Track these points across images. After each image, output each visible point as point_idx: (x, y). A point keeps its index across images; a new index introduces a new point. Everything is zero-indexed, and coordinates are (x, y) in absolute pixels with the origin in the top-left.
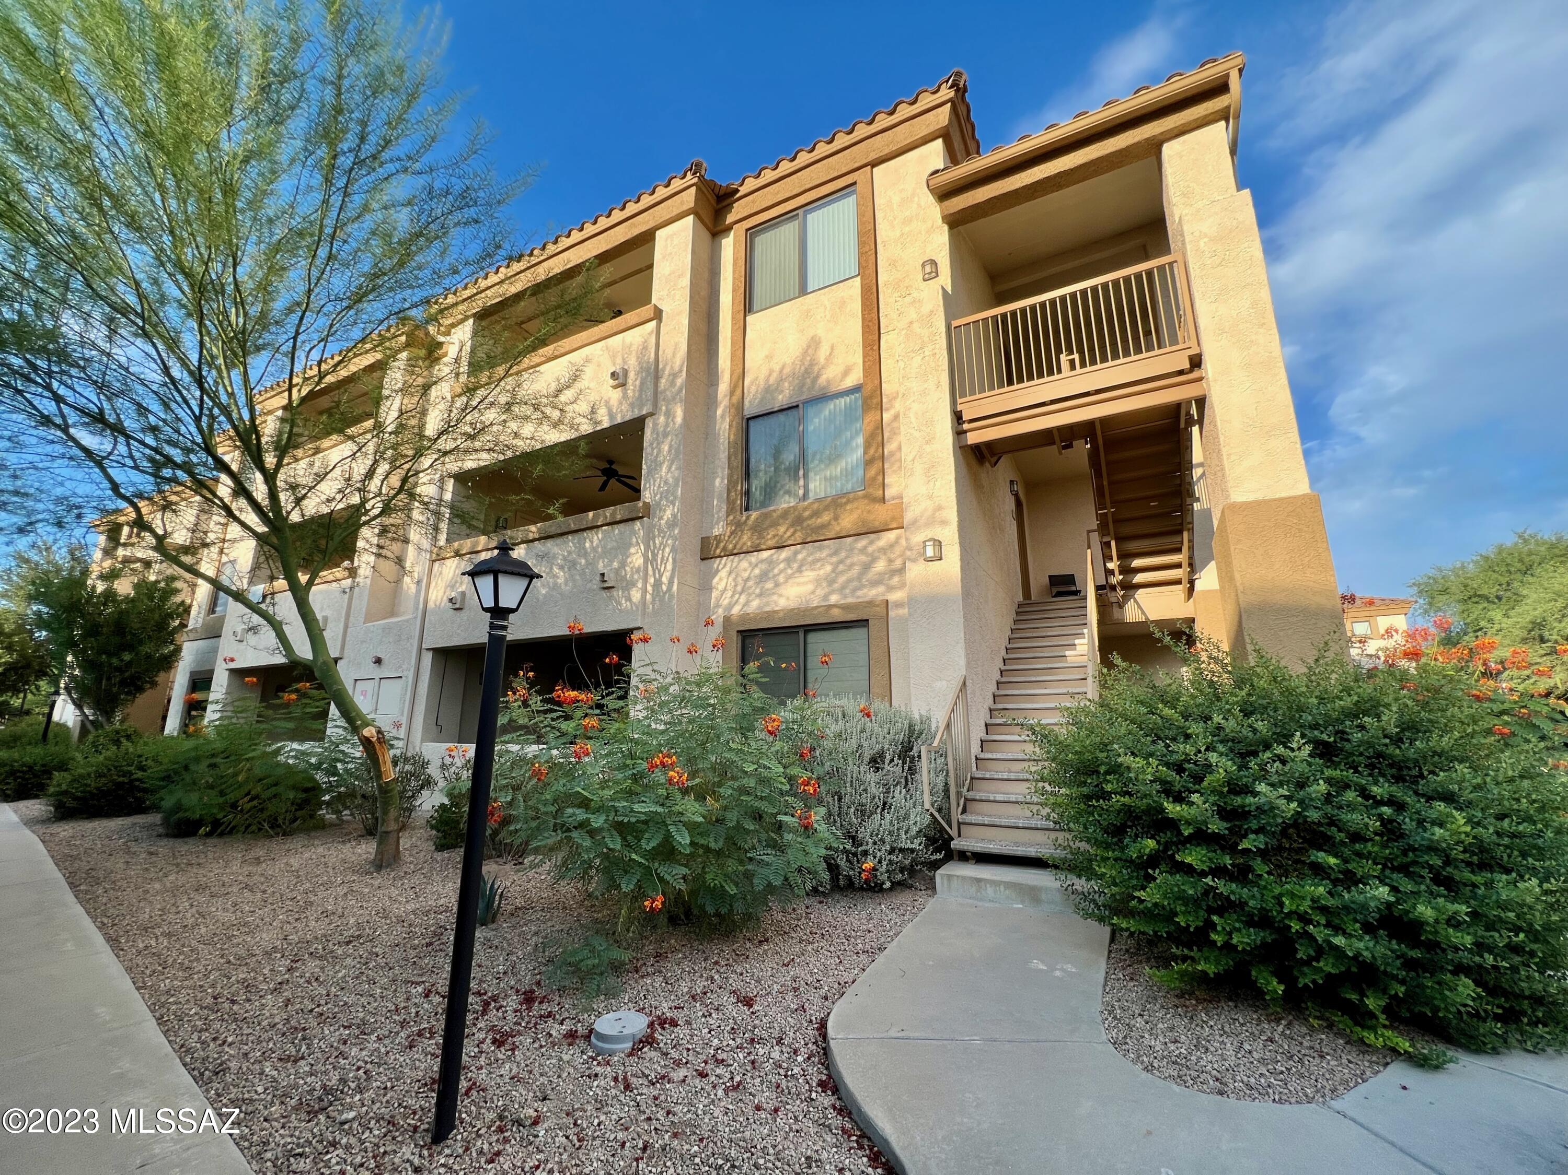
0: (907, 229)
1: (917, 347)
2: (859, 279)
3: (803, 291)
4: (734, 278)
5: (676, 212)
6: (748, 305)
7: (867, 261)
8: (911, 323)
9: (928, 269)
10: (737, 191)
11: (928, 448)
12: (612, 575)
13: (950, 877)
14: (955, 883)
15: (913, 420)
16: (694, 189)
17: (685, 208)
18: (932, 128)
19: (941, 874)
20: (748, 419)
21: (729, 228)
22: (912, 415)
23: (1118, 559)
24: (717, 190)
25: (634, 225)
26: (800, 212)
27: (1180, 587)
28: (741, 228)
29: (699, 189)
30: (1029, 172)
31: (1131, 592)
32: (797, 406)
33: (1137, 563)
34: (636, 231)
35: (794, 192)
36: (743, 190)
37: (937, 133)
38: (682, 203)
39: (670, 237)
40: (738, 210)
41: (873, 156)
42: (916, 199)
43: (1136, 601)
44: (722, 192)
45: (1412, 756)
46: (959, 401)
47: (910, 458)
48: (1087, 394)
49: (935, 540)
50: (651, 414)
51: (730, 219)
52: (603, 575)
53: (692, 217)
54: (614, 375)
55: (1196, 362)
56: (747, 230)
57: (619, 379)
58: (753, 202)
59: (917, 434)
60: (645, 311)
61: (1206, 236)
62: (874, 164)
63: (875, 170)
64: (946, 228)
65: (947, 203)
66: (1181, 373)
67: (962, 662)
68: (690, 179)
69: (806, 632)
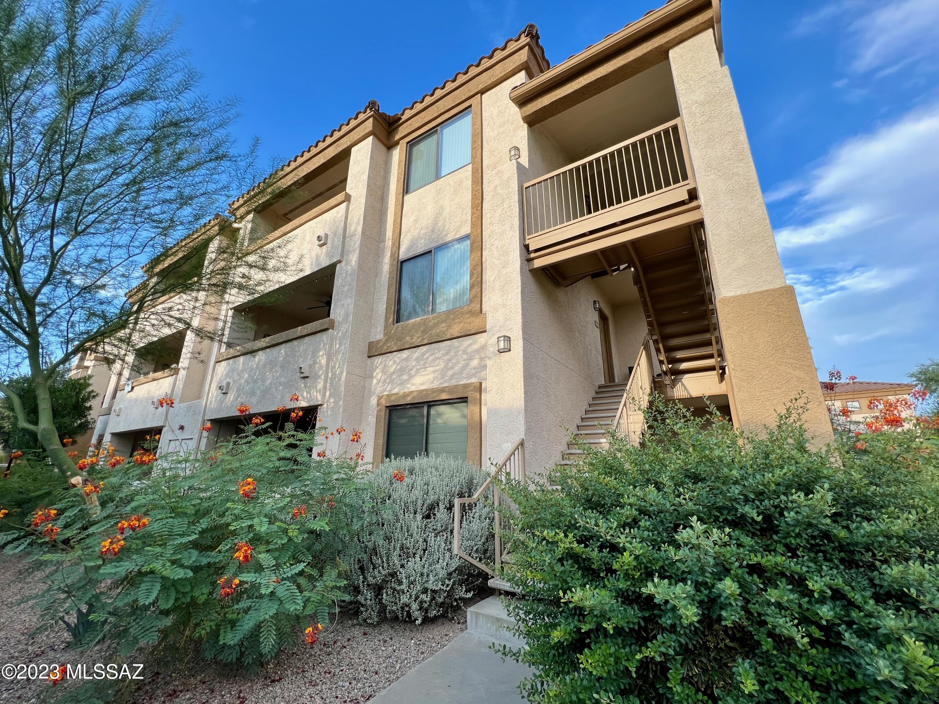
0: (501, 130)
1: (499, 203)
2: (471, 165)
3: (438, 176)
4: (398, 173)
5: (362, 134)
6: (406, 189)
7: (476, 153)
8: (496, 187)
9: (513, 153)
10: (400, 119)
11: (504, 272)
12: (307, 369)
13: (477, 614)
14: (481, 620)
15: (495, 252)
16: (371, 120)
17: (367, 131)
18: (517, 64)
19: (471, 611)
20: (402, 262)
21: (397, 143)
22: (494, 249)
23: (665, 352)
24: (387, 119)
25: (339, 146)
26: (439, 128)
27: (714, 373)
28: (403, 142)
29: (375, 119)
30: (577, 81)
31: (679, 377)
32: (430, 252)
33: (680, 355)
34: (340, 149)
35: (435, 116)
36: (404, 118)
37: (521, 67)
38: (365, 128)
39: (359, 150)
40: (402, 131)
41: (481, 87)
42: (508, 110)
43: (683, 385)
44: (391, 121)
45: (860, 540)
46: (527, 237)
47: (492, 279)
48: (614, 225)
49: (505, 336)
50: (340, 262)
51: (397, 137)
52: (301, 368)
53: (371, 137)
54: (319, 238)
55: (693, 195)
56: (407, 143)
57: (322, 241)
58: (410, 125)
59: (497, 262)
60: (340, 197)
61: (697, 102)
62: (483, 92)
63: (483, 96)
64: (526, 126)
65: (524, 109)
66: (683, 203)
67: (522, 428)
68: (369, 113)
69: (429, 407)
